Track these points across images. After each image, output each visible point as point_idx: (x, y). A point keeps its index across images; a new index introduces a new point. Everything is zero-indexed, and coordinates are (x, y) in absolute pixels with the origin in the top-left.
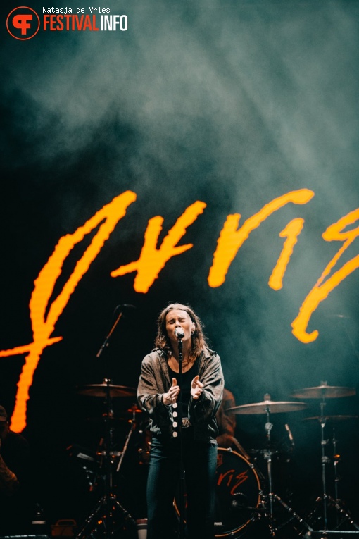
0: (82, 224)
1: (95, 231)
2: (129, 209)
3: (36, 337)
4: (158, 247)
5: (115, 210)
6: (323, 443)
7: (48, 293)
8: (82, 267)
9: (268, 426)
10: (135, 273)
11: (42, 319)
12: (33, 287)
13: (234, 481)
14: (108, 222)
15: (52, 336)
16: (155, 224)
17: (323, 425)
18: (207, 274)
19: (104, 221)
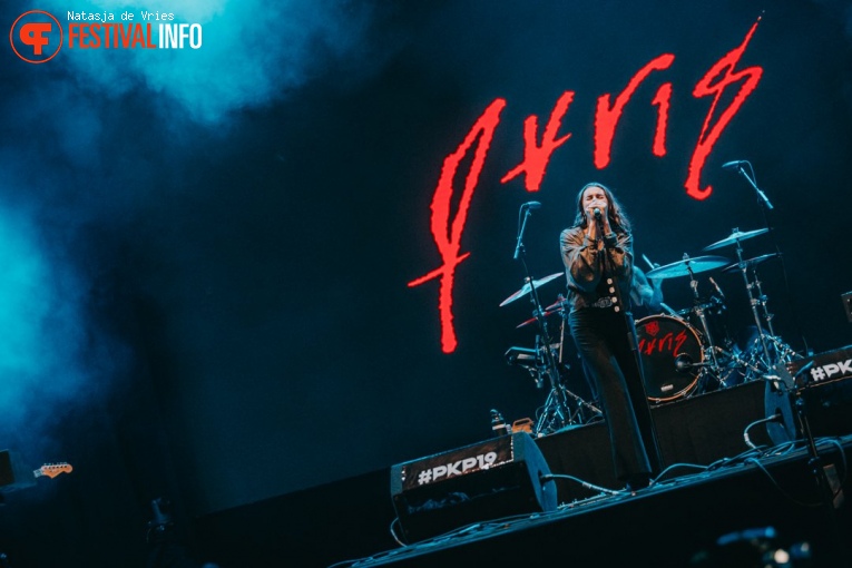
0: (462, 142)
1: (475, 144)
2: (500, 115)
3: (445, 258)
4: (539, 145)
5: (489, 120)
6: (749, 286)
7: (446, 214)
8: (472, 181)
9: (694, 284)
10: (524, 173)
11: (447, 241)
12: (431, 212)
13: (674, 343)
14: (486, 132)
15: (459, 255)
16: (531, 124)
17: (745, 270)
18: (593, 158)
19: (481, 132)
